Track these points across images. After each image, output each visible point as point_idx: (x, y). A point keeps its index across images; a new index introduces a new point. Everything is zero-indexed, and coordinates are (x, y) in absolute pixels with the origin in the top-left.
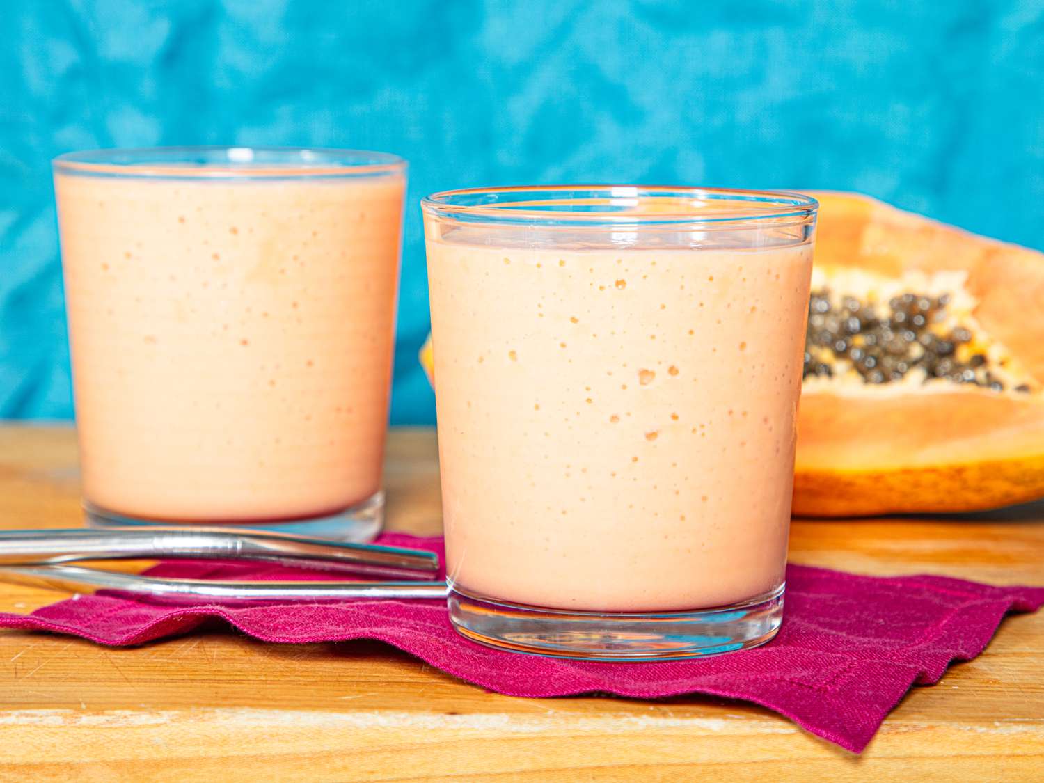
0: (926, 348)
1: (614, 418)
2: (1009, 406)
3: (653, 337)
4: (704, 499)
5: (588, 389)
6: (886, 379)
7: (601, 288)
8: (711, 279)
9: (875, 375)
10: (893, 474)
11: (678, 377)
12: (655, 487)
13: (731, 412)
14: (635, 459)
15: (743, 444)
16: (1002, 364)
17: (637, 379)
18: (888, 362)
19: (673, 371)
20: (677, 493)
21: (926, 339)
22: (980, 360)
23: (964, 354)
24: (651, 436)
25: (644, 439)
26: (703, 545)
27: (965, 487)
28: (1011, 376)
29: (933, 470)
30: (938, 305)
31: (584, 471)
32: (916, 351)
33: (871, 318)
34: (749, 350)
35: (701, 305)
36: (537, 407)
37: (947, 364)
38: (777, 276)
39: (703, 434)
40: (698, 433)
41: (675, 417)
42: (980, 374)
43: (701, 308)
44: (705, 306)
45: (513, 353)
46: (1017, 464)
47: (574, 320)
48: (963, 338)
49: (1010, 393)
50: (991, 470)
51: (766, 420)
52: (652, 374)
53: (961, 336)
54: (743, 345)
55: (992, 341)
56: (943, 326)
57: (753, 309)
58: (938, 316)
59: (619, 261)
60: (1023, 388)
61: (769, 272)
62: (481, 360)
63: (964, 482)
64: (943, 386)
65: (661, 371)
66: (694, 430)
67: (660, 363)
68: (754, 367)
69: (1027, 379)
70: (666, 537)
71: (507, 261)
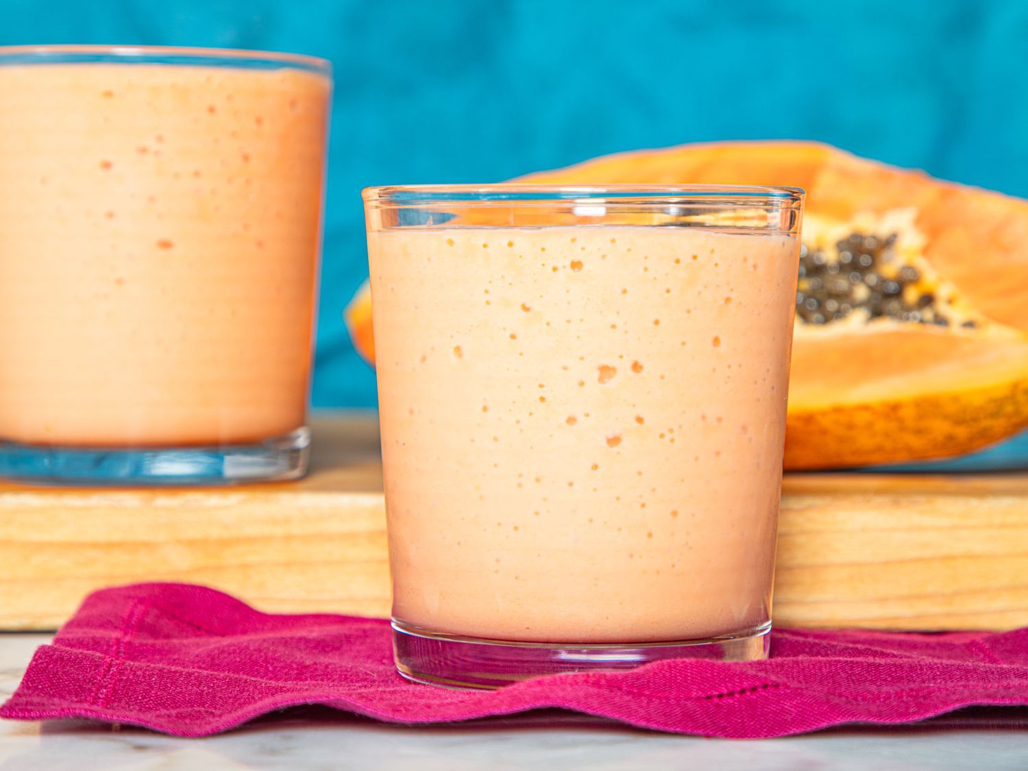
0: (872, 289)
1: (571, 420)
2: (953, 342)
3: (613, 327)
4: (675, 514)
5: (541, 386)
6: (827, 319)
7: (555, 269)
8: (678, 261)
9: (816, 316)
10: (824, 413)
11: (644, 374)
12: (618, 499)
13: (704, 417)
14: (595, 467)
15: (718, 454)
16: (950, 302)
17: (596, 374)
18: (832, 305)
19: (636, 367)
20: (643, 505)
21: (872, 279)
22: (927, 300)
23: (912, 295)
24: (614, 441)
25: (604, 443)
26: (673, 566)
27: (902, 428)
28: (956, 314)
29: (865, 408)
30: (888, 243)
31: (538, 480)
32: (861, 292)
33: (817, 263)
34: (723, 347)
35: (668, 291)
36: (485, 409)
37: (894, 305)
38: (755, 267)
39: (672, 441)
40: (667, 438)
41: (640, 420)
42: (928, 314)
43: (667, 295)
44: (671, 293)
45: (458, 350)
46: (955, 399)
47: (526, 308)
48: (911, 278)
49: (956, 330)
50: (928, 407)
51: (744, 429)
52: (614, 369)
53: (909, 275)
54: (716, 341)
55: (941, 280)
56: (891, 267)
57: (728, 300)
58: (885, 255)
59: (573, 240)
60: (969, 324)
61: (745, 260)
62: (424, 359)
63: (901, 421)
64: (886, 325)
65: (624, 367)
66: (662, 436)
67: (621, 357)
68: (729, 367)
69: (974, 315)
70: (632, 556)
71: (451, 242)
